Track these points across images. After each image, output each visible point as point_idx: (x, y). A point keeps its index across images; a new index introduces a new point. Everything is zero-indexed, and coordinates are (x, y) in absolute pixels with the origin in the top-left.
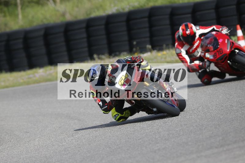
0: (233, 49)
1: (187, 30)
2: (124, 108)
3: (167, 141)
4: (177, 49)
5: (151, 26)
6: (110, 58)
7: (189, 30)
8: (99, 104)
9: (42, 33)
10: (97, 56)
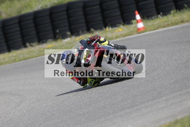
3: (89, 107)
5: (69, 17)
6: (39, 45)
10: (29, 44)
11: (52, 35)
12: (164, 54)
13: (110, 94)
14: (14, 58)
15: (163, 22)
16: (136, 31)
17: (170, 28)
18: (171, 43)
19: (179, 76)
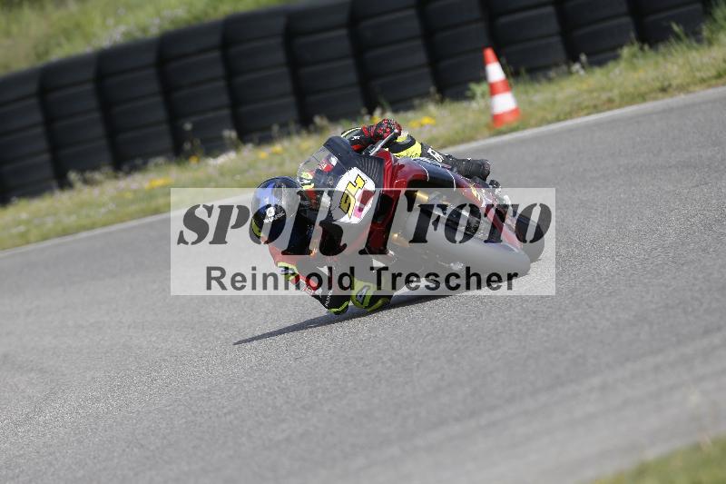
3: (309, 413)
5: (231, 73)
6: (116, 177)
10: (79, 176)
11: (167, 142)
12: (594, 214)
13: (389, 364)
14: (22, 228)
15: (591, 91)
16: (488, 126)
17: (617, 112)
18: (621, 169)
19: (653, 297)
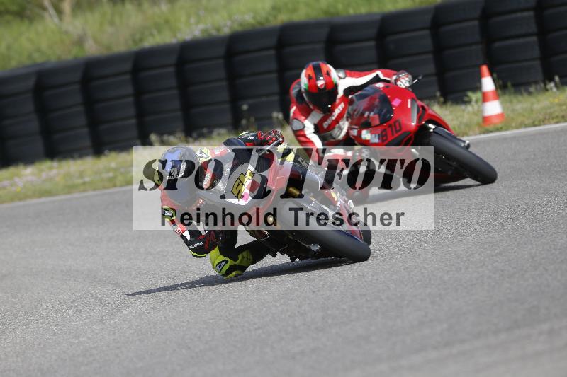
0: (424, 123)
1: (317, 79)
2: (237, 245)
4: (295, 120)
5: (282, 68)
7: (322, 78)
8: (182, 236)
9: (31, 83)
10: (158, 138)
11: (228, 118)
14: (110, 174)
15: (561, 105)
16: (479, 125)
